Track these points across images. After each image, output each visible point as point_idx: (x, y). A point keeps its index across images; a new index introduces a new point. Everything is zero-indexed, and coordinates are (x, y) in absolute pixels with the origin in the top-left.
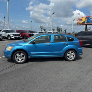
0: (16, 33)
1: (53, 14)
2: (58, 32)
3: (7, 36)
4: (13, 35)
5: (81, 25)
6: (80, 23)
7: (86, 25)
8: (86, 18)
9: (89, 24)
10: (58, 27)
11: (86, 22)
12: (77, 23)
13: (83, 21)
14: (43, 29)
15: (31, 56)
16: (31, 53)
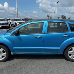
0: (22, 21)
1: (58, 2)
3: (14, 24)
4: (19, 23)
10: (62, 15)
15: (14, 52)
16: (14, 48)
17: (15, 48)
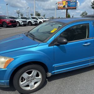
2: (37, 17)
5: (62, 9)
6: (60, 8)
7: (67, 9)
8: (67, 1)
9: (70, 8)
11: (66, 6)
12: (58, 7)
13: (63, 5)
14: (20, 14)
15: (53, 72)
16: (53, 66)
17: (55, 65)
